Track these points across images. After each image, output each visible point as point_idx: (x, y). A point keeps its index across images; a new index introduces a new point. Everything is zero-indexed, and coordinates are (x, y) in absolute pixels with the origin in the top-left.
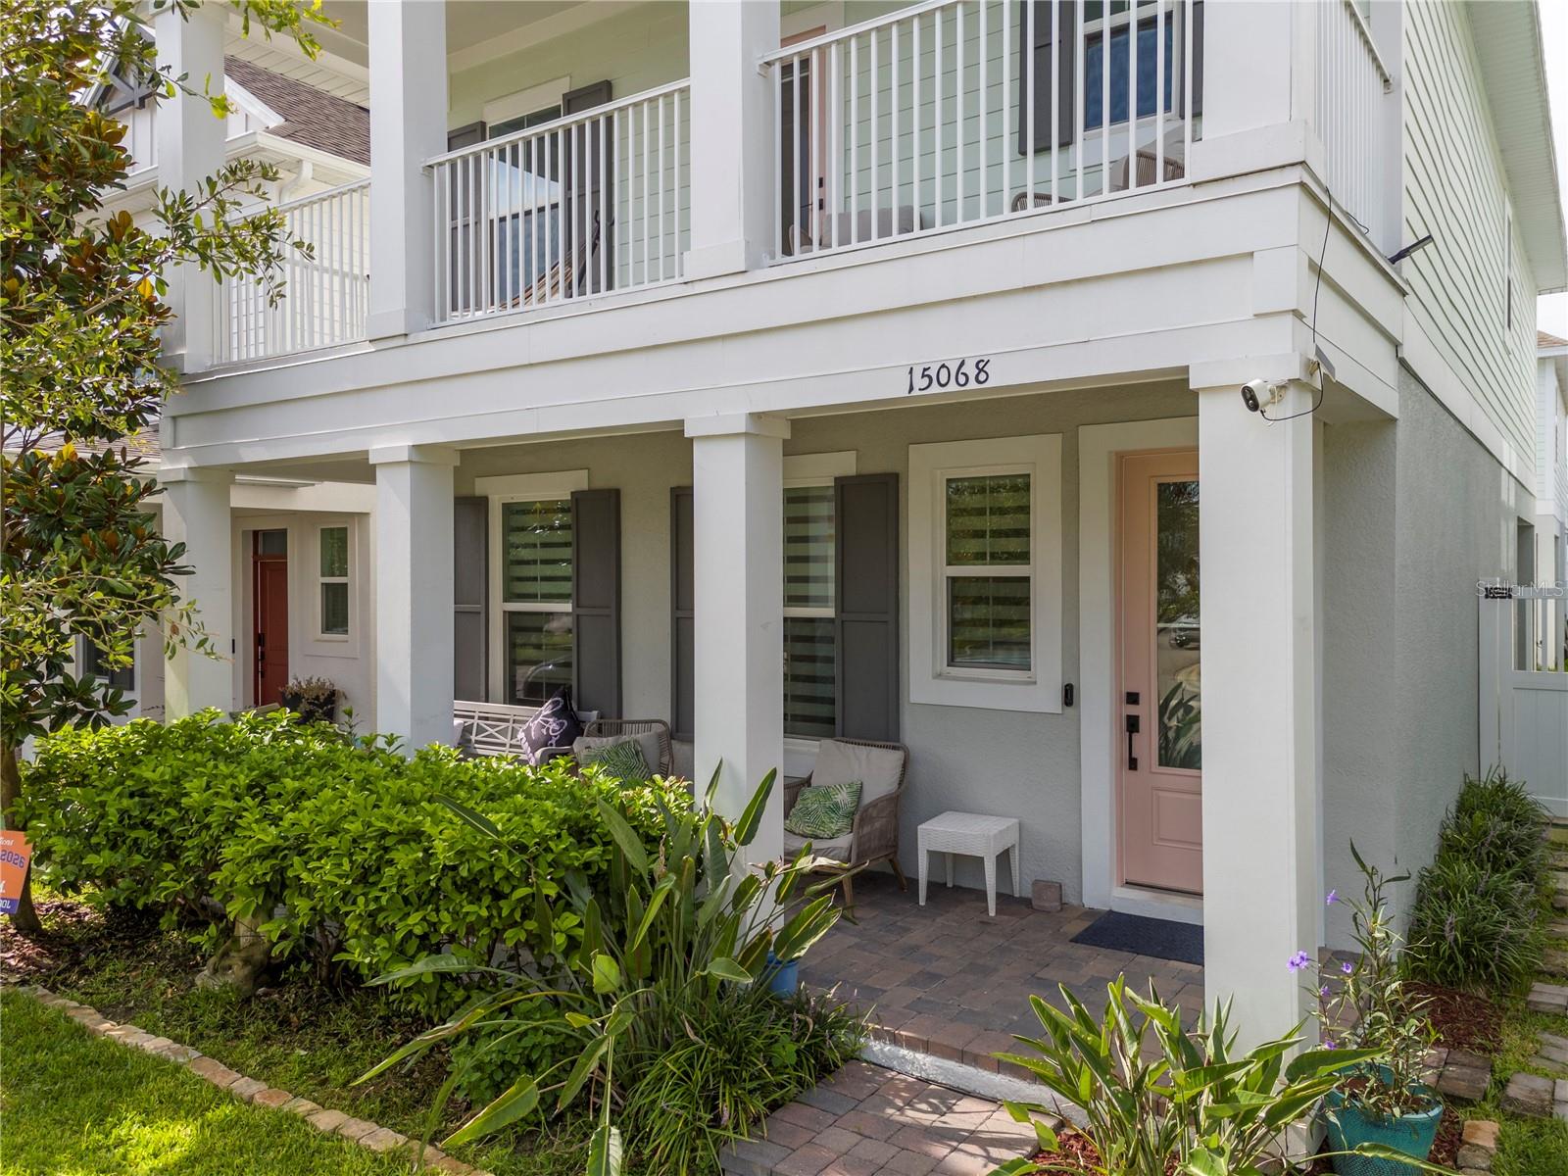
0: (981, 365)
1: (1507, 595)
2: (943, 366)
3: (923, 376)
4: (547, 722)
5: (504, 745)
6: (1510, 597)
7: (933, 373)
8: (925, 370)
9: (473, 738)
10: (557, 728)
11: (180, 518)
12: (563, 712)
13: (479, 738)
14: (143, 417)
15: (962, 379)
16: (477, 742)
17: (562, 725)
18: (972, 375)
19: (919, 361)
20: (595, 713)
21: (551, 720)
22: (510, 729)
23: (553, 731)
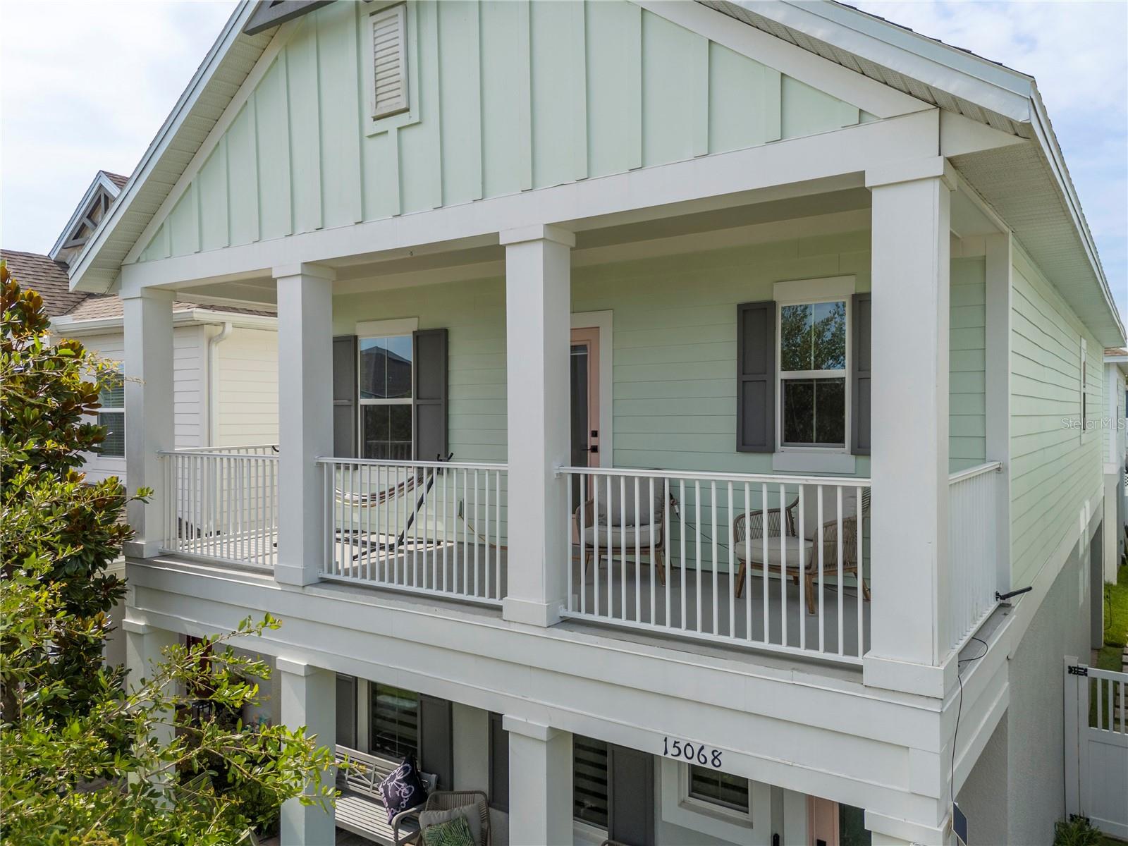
0: (716, 754)
1: (1085, 673)
2: (688, 745)
3: (674, 746)
4: (400, 786)
5: (369, 787)
6: (1086, 675)
7: (682, 747)
8: (676, 742)
9: (346, 775)
10: (407, 792)
11: (139, 659)
12: (412, 778)
13: (351, 777)
14: (113, 599)
15: (702, 759)
16: (349, 780)
17: (410, 790)
18: (710, 758)
19: (673, 736)
20: (434, 776)
21: (403, 785)
22: (373, 775)
23: (405, 794)
